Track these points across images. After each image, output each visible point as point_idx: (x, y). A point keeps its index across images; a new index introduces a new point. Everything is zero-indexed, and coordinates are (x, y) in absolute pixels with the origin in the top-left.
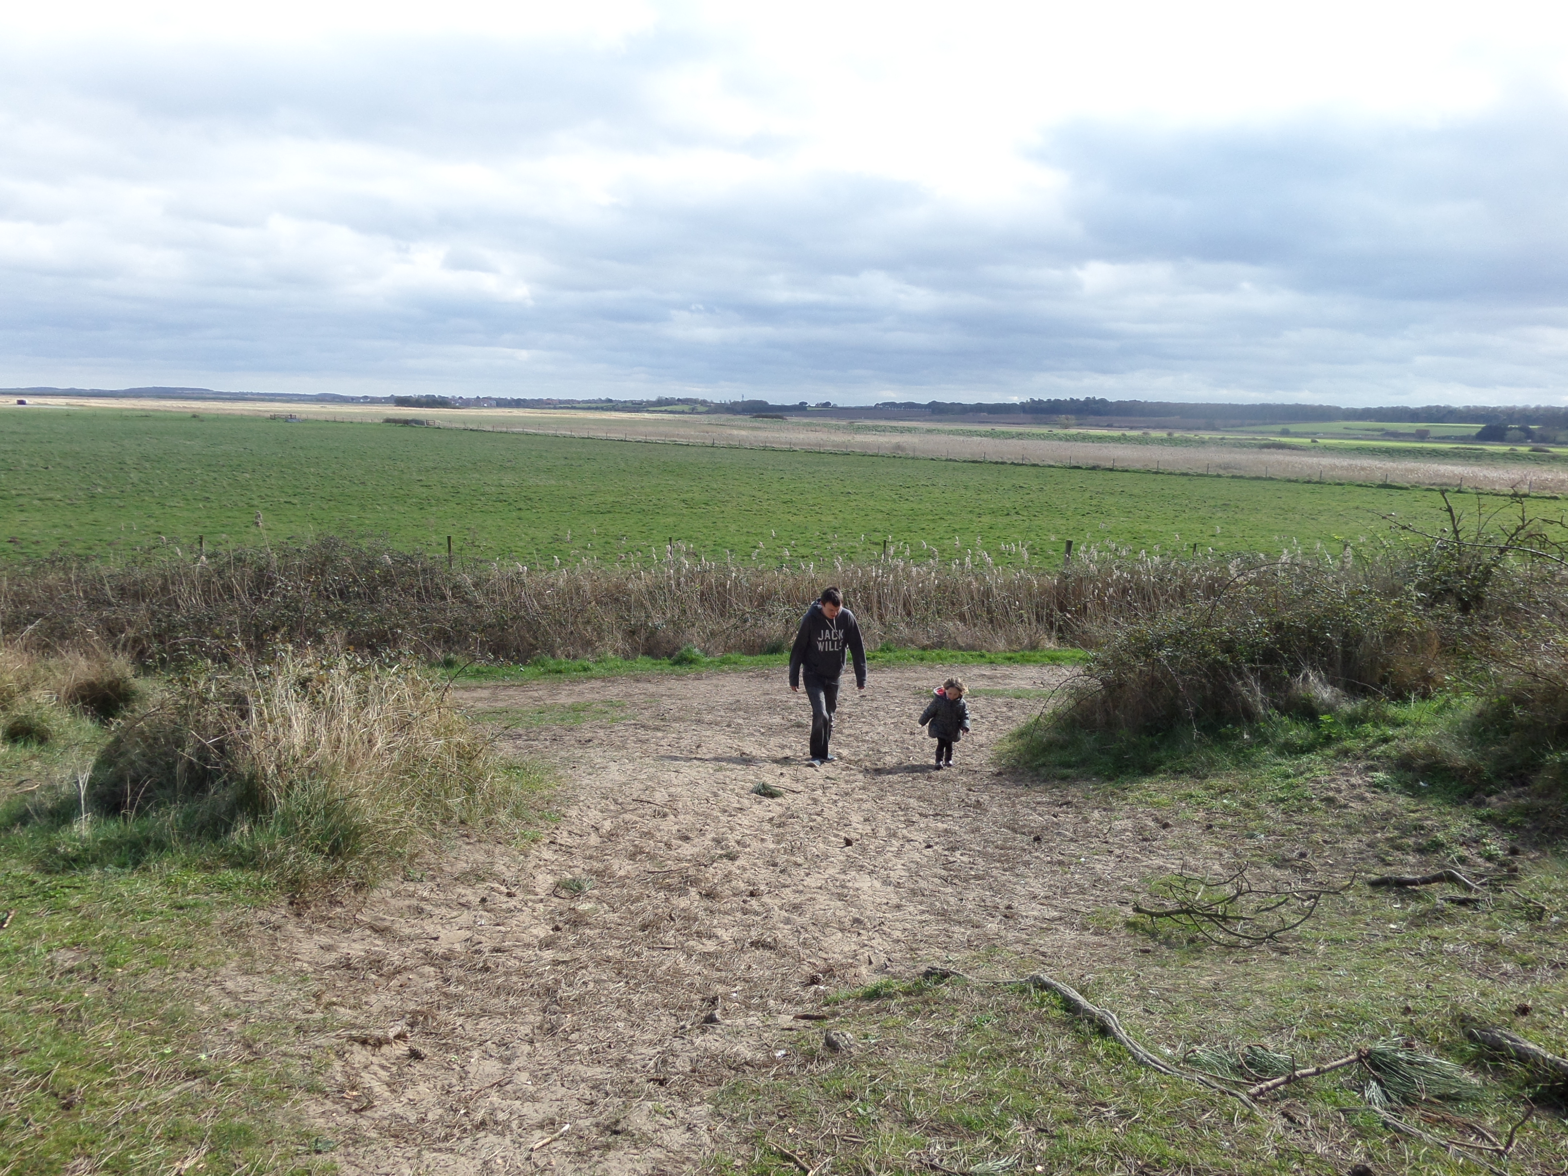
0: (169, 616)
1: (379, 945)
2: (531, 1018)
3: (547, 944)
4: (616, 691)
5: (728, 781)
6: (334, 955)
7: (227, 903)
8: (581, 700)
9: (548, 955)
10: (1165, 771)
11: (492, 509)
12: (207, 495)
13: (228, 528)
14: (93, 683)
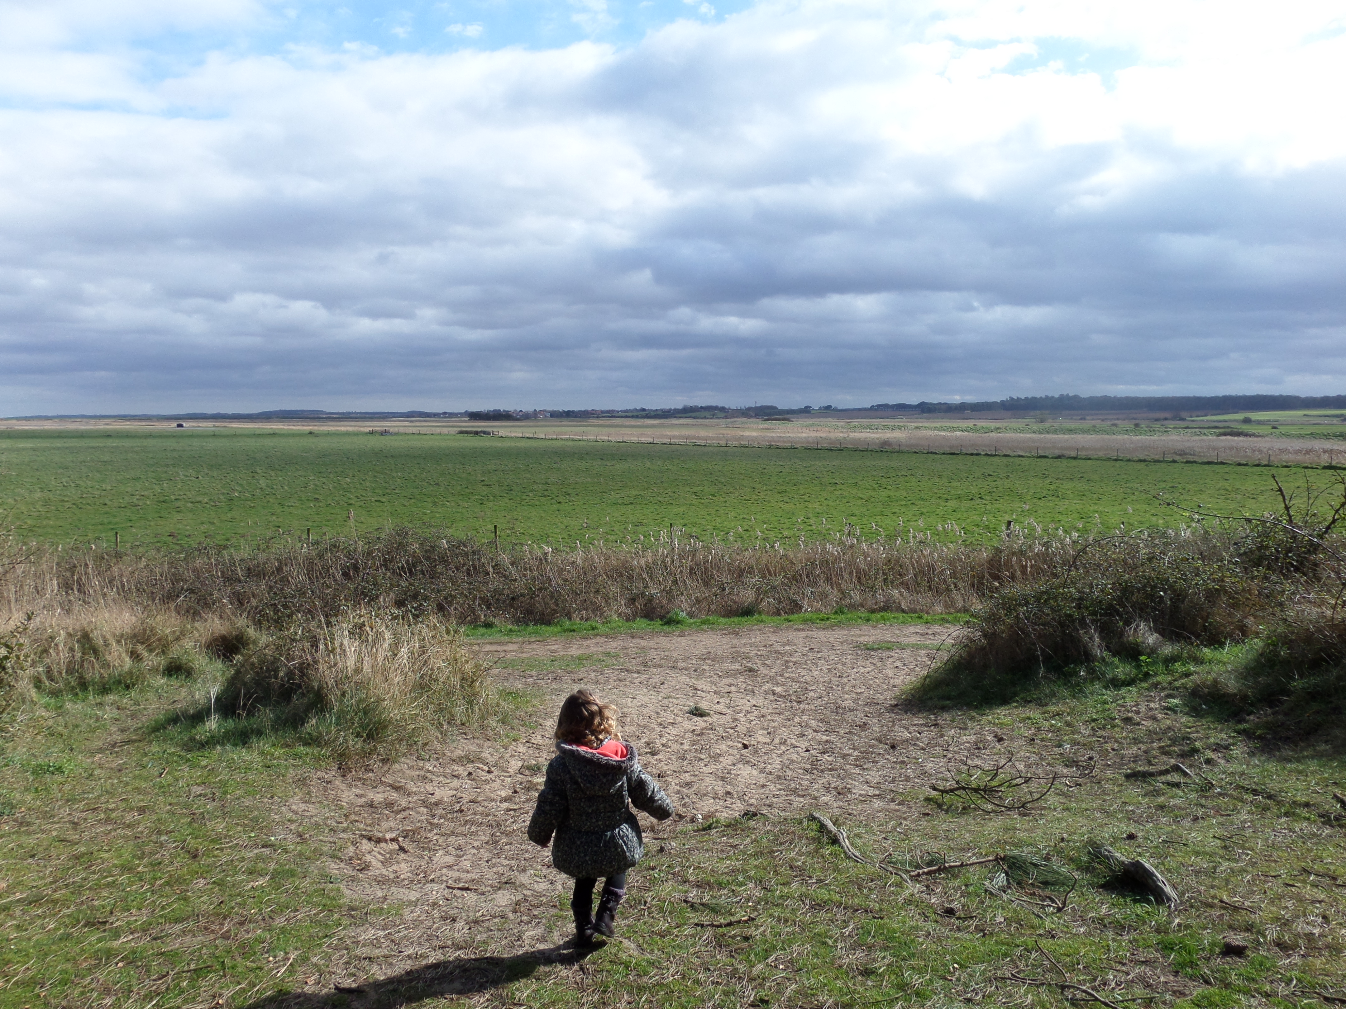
0: (282, 589)
1: (394, 795)
2: (483, 838)
3: (506, 799)
4: (615, 645)
5: (671, 705)
6: (363, 800)
7: (298, 766)
8: (587, 652)
9: (505, 805)
10: (1017, 702)
11: (538, 503)
12: (317, 496)
13: (331, 523)
14: (224, 636)
